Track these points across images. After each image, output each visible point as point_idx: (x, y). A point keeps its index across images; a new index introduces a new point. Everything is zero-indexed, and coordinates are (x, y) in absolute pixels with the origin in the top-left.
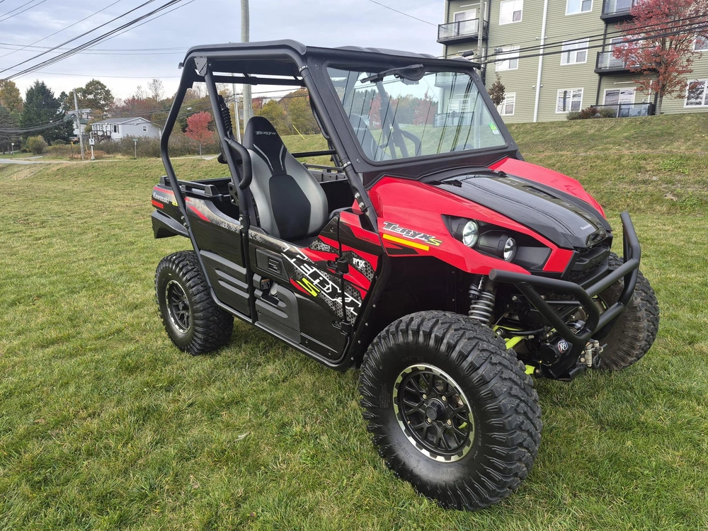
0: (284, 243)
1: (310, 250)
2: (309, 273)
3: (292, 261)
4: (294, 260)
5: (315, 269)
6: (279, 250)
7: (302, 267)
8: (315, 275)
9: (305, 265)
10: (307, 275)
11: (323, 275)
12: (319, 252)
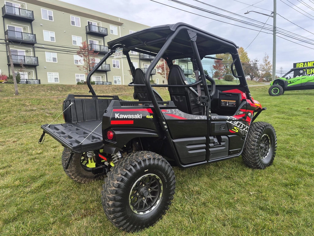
0: (227, 116)
1: (236, 115)
2: (236, 124)
3: (231, 122)
4: (231, 121)
5: (238, 122)
6: (225, 120)
7: (234, 123)
8: (238, 124)
9: (235, 122)
10: (236, 125)
11: (241, 123)
12: (240, 115)
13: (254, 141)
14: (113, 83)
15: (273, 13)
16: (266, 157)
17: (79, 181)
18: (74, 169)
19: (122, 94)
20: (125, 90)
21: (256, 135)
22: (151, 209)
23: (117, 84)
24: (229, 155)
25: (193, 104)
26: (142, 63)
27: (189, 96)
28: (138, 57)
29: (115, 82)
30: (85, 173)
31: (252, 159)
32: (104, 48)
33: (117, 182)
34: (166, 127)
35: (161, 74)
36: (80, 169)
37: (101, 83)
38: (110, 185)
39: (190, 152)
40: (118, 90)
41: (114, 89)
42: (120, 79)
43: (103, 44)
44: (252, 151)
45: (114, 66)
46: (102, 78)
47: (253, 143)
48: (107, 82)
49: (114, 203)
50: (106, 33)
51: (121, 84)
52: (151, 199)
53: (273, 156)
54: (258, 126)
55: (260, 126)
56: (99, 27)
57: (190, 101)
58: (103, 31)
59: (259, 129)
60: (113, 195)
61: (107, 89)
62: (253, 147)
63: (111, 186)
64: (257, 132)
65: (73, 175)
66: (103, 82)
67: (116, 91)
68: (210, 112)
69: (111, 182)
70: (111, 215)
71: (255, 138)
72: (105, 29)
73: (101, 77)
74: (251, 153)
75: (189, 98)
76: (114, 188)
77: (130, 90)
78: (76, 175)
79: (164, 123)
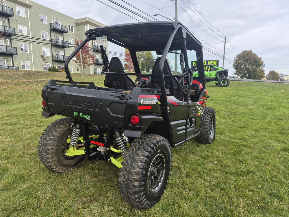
13: (207, 122)
14: (21, 68)
15: (175, 19)
16: (211, 134)
17: (59, 171)
18: (56, 159)
19: (44, 80)
20: (37, 76)
21: (208, 117)
22: (158, 186)
23: (26, 69)
24: (195, 134)
25: (176, 92)
26: (54, 49)
27: (174, 85)
28: (50, 43)
29: (24, 67)
30: (65, 162)
31: (205, 136)
32: (9, 30)
33: (141, 164)
34: (169, 111)
35: (76, 62)
36: (61, 158)
37: (6, 67)
38: (134, 167)
39: (179, 133)
40: (29, 75)
41: (25, 74)
42: (29, 64)
43: (7, 25)
44: (206, 130)
45: (22, 50)
46: (7, 62)
47: (206, 123)
48: (13, 66)
49: (139, 184)
50: (11, 13)
51: (30, 70)
52: (157, 176)
53: (215, 133)
54: (208, 110)
55: (209, 110)
56: (2, 6)
57: (174, 89)
58: (7, 11)
59: (209, 112)
60: (138, 176)
61: (16, 75)
62: (206, 127)
63: (136, 168)
64: (208, 114)
65: (54, 165)
66: (8, 66)
67: (27, 77)
68: (190, 98)
69: (134, 164)
70: (135, 196)
71: (207, 120)
72: (10, 9)
73: (5, 61)
74: (204, 131)
75: (174, 87)
76: (138, 169)
77: (44, 76)
78: (58, 165)
79: (168, 108)
